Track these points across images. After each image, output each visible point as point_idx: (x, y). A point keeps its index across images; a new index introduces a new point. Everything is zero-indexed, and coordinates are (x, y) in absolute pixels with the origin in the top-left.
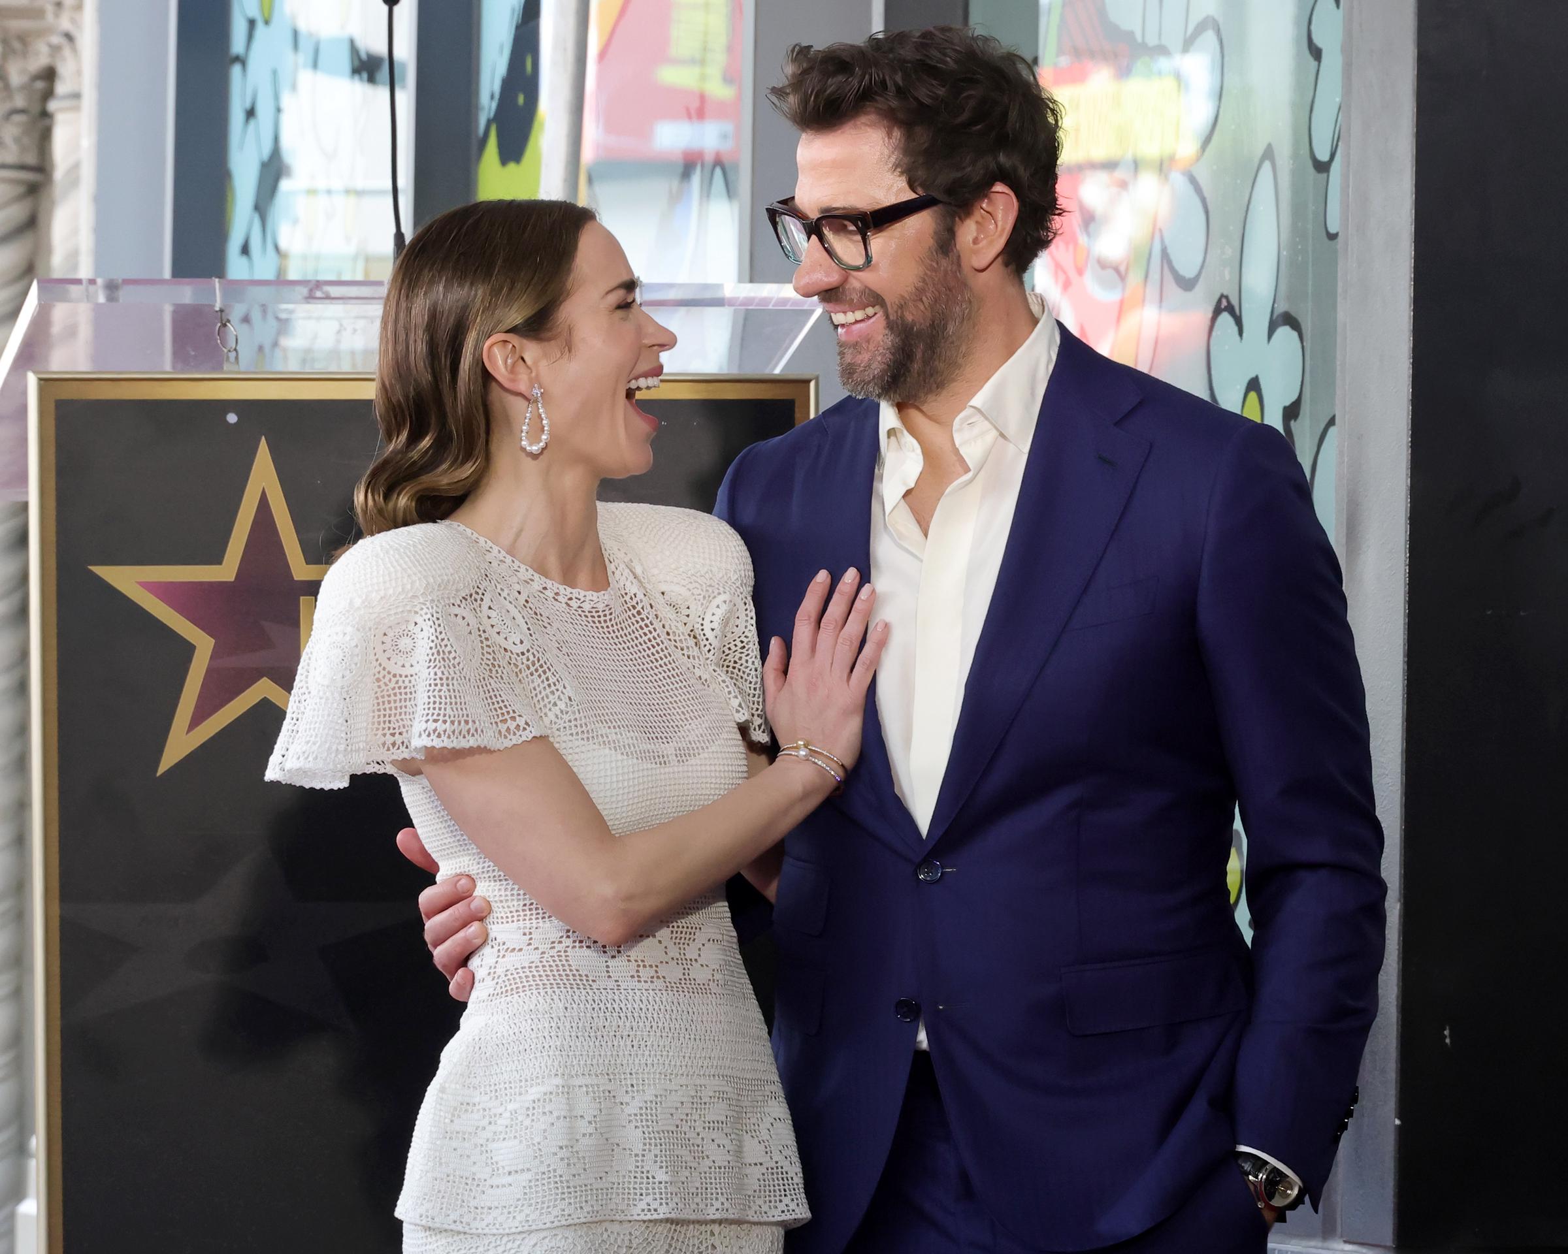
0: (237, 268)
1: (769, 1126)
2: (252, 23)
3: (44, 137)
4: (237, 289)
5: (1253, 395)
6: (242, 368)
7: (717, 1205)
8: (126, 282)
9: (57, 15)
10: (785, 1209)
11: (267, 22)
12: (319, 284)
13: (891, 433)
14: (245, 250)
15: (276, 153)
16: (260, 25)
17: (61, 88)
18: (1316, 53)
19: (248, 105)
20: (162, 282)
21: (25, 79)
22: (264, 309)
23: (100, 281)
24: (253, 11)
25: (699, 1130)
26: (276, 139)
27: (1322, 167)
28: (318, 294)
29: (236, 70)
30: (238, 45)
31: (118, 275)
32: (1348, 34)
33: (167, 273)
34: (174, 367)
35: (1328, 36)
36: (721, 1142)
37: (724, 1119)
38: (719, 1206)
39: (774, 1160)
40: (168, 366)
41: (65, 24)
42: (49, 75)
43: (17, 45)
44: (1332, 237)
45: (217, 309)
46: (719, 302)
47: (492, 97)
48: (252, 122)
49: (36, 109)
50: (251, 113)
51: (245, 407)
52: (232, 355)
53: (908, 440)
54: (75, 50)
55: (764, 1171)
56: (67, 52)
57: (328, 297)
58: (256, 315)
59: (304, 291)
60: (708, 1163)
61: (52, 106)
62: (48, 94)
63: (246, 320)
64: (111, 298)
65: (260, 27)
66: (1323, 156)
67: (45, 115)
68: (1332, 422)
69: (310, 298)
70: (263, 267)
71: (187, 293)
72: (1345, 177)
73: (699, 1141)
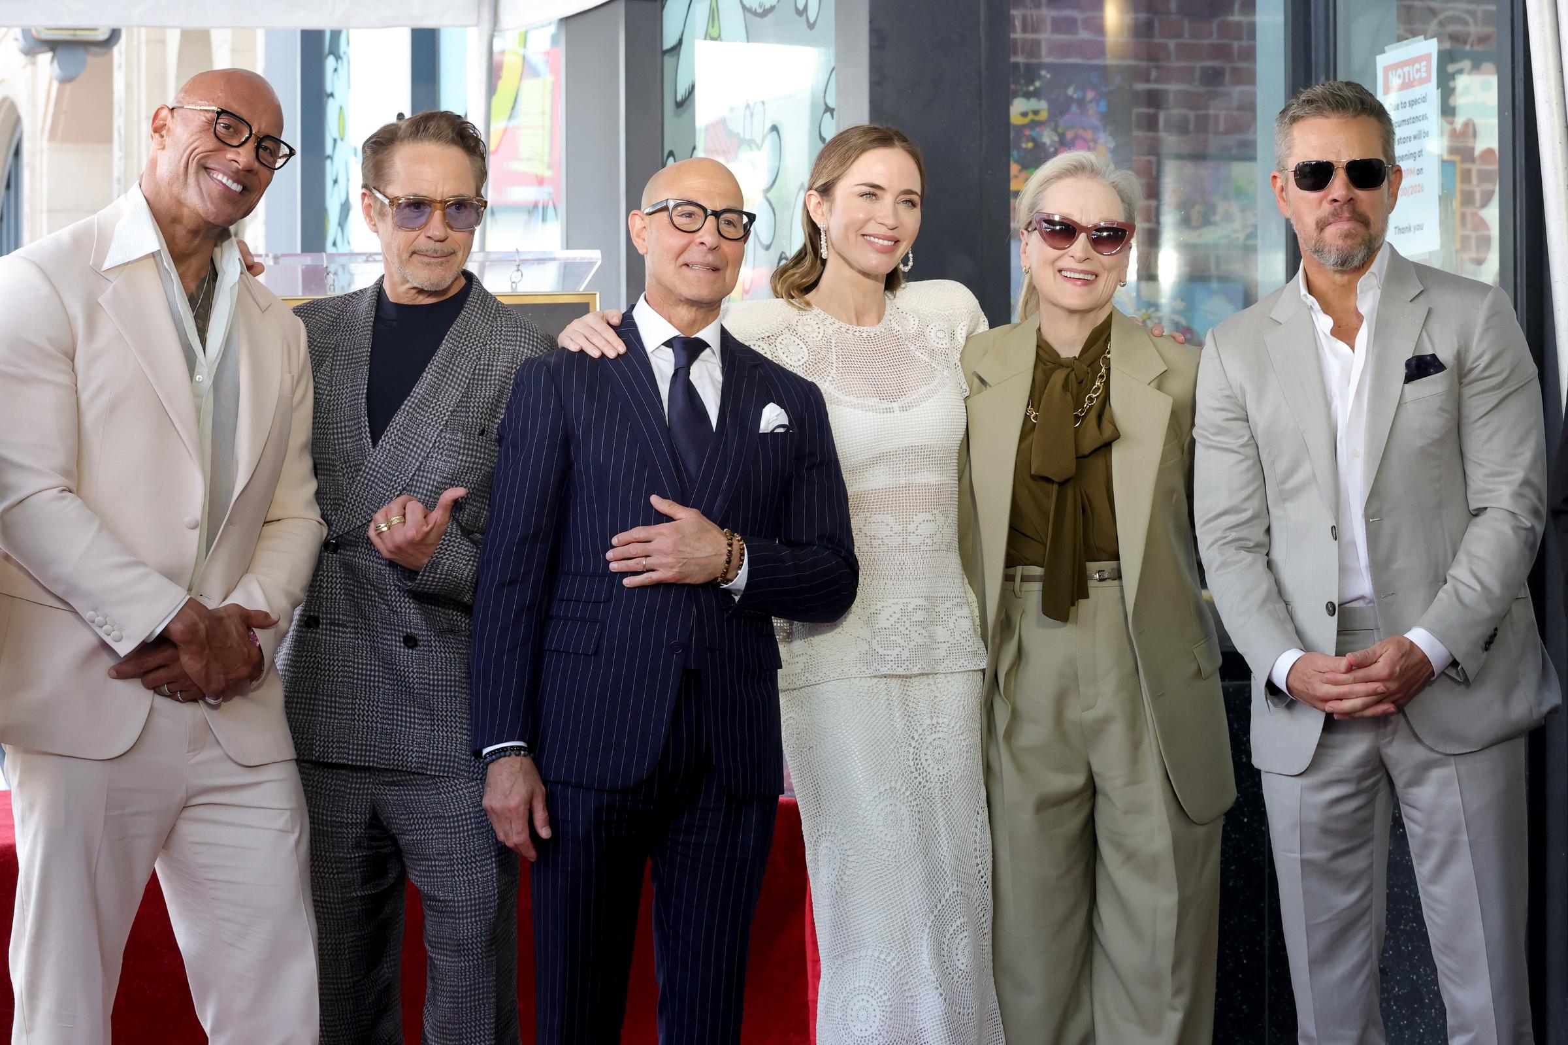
0: (330, 249)
1: (955, 621)
2: (335, 140)
4: (331, 257)
7: (919, 666)
8: (283, 255)
10: (962, 665)
11: (342, 140)
12: (371, 255)
14: (334, 244)
15: (347, 200)
19: (334, 178)
20: (296, 255)
22: (343, 266)
23: (271, 255)
24: (336, 135)
25: (907, 626)
26: (347, 193)
28: (371, 259)
29: (328, 162)
30: (329, 150)
31: (279, 253)
33: (299, 250)
34: (303, 292)
35: (828, 131)
36: (921, 632)
37: (922, 619)
38: (920, 666)
39: (956, 639)
40: (300, 293)
45: (325, 266)
46: (554, 259)
48: (336, 186)
50: (335, 182)
52: (331, 287)
55: (950, 645)
57: (375, 261)
58: (340, 271)
59: (364, 258)
60: (914, 643)
63: (336, 274)
64: (275, 263)
65: (339, 142)
69: (367, 261)
70: (342, 248)
71: (308, 260)
73: (907, 632)
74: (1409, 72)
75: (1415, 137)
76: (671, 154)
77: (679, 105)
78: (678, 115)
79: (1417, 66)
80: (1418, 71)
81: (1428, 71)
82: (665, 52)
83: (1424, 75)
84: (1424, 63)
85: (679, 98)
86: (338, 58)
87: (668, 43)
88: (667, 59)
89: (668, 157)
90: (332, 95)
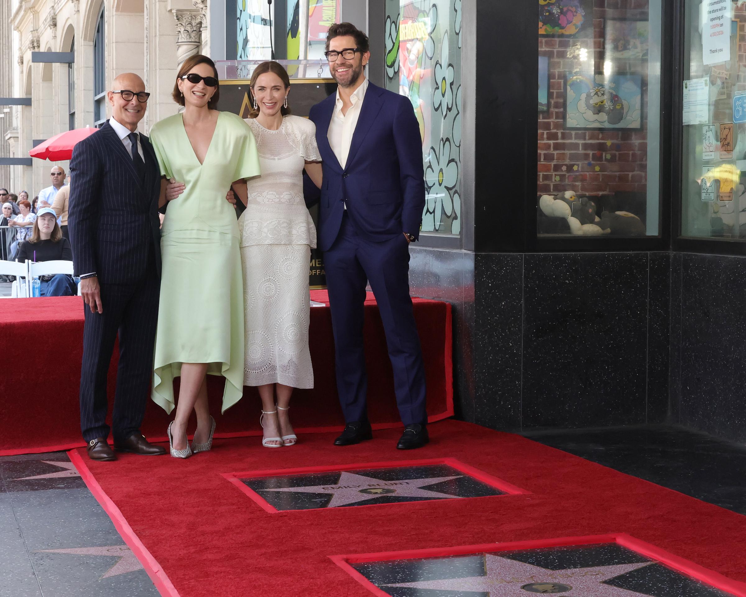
0: (239, 58)
1: (299, 228)
2: (241, 11)
3: (200, 35)
4: (239, 62)
5: (444, 80)
6: (241, 78)
7: (284, 241)
8: (218, 61)
9: (202, 11)
10: (301, 242)
11: (244, 11)
13: (338, 99)
14: (241, 56)
15: (246, 37)
16: (243, 11)
17: (203, 26)
18: (456, 11)
20: (224, 61)
21: (196, 24)
22: (245, 66)
24: (241, 9)
25: (280, 228)
26: (246, 34)
27: (457, 34)
28: (256, 63)
29: (238, 20)
30: (238, 16)
32: (462, 6)
33: (225, 60)
34: (227, 78)
35: (458, 7)
36: (285, 230)
37: (286, 226)
40: (226, 78)
41: (204, 13)
42: (201, 23)
43: (194, 17)
44: (460, 48)
45: (236, 66)
47: (290, 25)
48: (242, 31)
49: (198, 30)
50: (241, 29)
51: (241, 86)
52: (239, 75)
53: (340, 100)
54: (205, 18)
55: (297, 235)
56: (204, 18)
58: (243, 68)
59: (254, 62)
60: (282, 234)
61: (201, 29)
62: (201, 27)
63: (241, 70)
66: (458, 32)
67: (200, 31)
68: (460, 85)
70: (244, 58)
71: (229, 63)
72: (462, 36)
75: (720, 10)
76: (389, 17)
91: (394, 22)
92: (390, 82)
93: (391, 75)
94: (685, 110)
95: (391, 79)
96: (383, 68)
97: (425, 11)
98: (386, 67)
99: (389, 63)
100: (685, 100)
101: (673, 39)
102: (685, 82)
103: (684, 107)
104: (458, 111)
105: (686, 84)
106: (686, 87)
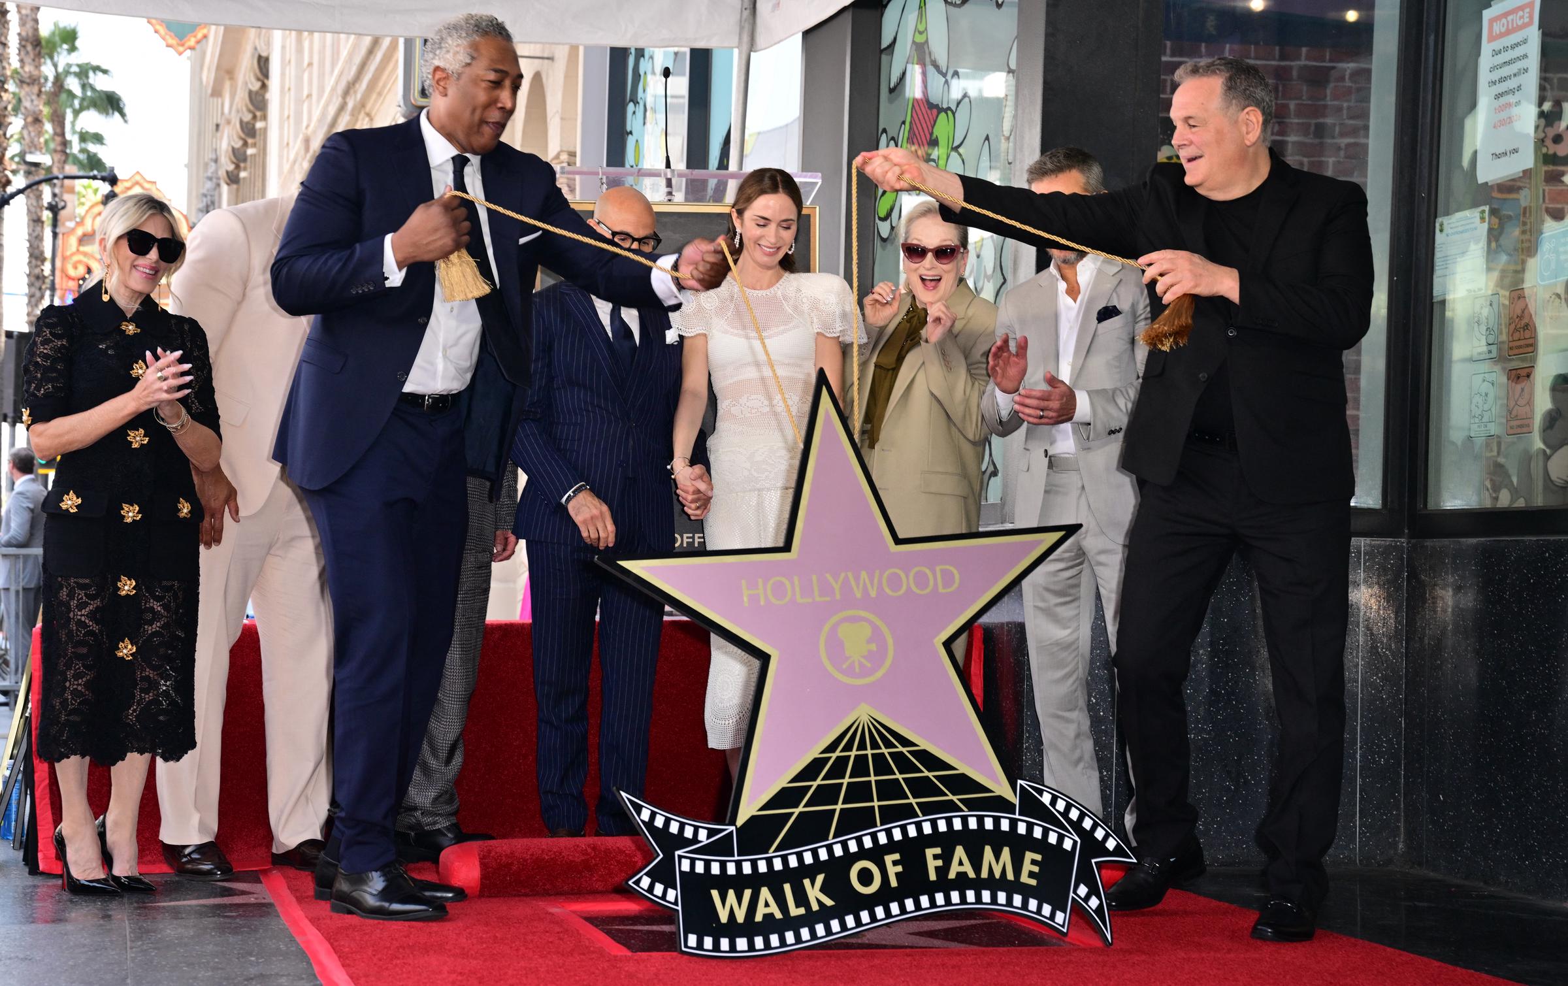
44: (1010, 163)
74: (1513, 20)
75: (1515, 75)
76: (884, 131)
77: (892, 91)
78: (891, 101)
79: (1521, 13)
80: (1522, 17)
81: (1531, 17)
82: (882, 51)
83: (1527, 20)
84: (1527, 10)
85: (892, 85)
86: (636, 103)
87: (885, 43)
88: (884, 57)
89: (882, 133)
90: (631, 133)
91: (893, 139)
92: (884, 248)
93: (885, 234)
94: (1438, 272)
95: (884, 240)
96: (872, 223)
97: (949, 108)
98: (877, 220)
99: (882, 214)
100: (1438, 255)
101: (1417, 141)
102: (1439, 220)
103: (1436, 268)
104: (1004, 278)
105: (1441, 225)
106: (1441, 231)
